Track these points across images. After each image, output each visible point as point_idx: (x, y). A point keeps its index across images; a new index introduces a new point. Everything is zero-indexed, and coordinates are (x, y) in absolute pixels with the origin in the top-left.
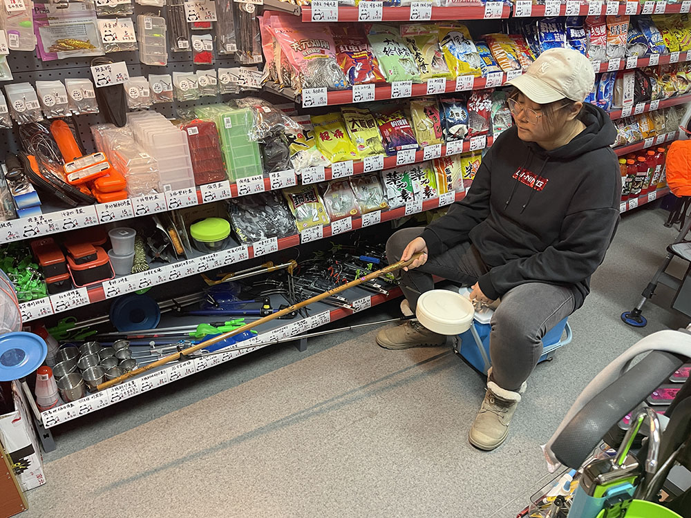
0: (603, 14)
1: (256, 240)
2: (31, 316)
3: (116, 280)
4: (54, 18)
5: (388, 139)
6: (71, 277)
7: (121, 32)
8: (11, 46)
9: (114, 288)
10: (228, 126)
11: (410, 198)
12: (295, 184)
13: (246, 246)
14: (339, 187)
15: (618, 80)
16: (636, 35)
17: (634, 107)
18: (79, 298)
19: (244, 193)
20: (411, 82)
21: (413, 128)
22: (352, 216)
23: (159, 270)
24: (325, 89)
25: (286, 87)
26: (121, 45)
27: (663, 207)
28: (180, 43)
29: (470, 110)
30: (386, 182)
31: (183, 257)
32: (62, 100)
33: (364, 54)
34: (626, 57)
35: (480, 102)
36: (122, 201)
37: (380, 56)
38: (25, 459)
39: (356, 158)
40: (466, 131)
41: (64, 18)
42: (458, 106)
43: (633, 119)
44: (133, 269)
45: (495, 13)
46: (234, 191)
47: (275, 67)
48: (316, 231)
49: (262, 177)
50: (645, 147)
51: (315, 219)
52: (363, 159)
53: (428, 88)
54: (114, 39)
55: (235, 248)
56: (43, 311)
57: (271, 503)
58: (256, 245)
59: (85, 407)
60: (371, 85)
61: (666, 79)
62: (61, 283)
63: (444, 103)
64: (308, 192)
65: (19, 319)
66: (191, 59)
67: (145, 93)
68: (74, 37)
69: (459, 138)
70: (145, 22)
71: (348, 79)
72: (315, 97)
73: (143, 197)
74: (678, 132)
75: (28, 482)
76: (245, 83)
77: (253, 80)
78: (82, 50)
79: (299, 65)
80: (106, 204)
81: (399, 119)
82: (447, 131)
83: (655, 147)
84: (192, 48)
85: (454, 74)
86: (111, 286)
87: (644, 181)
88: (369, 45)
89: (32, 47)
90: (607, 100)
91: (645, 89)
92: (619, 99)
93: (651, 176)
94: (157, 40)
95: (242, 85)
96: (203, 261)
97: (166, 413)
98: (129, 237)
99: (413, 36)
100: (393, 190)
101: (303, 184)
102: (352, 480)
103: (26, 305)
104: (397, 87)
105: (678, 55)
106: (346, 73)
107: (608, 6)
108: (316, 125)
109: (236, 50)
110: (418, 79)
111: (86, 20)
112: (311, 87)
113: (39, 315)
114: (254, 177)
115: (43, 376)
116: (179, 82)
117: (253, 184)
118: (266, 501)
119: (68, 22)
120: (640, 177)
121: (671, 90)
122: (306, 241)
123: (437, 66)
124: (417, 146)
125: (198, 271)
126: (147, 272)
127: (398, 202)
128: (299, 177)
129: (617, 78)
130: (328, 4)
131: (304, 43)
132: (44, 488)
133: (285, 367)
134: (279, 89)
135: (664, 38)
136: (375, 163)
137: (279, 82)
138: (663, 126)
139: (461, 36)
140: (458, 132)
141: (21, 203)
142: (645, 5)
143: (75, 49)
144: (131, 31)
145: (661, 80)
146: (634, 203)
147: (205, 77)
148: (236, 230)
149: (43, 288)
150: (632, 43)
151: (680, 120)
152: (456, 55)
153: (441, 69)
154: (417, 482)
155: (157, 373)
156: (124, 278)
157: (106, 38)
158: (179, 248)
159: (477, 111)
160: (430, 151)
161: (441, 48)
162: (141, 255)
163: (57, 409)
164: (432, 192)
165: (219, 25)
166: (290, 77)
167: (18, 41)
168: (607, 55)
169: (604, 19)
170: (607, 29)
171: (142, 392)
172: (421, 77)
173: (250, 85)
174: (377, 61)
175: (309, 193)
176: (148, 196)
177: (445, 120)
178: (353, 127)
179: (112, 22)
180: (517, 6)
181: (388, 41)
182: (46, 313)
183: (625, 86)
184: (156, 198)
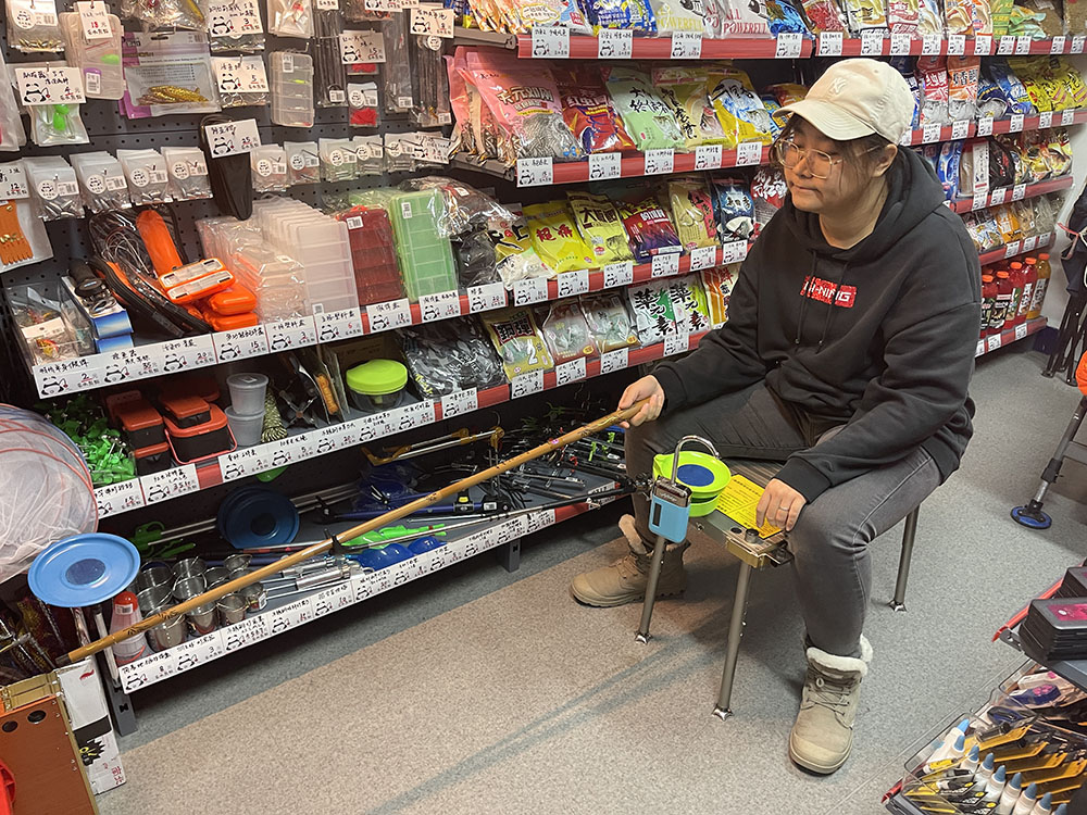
0: (943, 54)
1: (446, 392)
2: (110, 509)
3: (240, 453)
4: (146, 54)
5: (638, 238)
6: (170, 448)
7: (247, 77)
8: (88, 91)
9: (236, 464)
10: (407, 215)
11: (671, 330)
12: (504, 305)
13: (431, 402)
14: (564, 313)
15: (965, 155)
16: (988, 88)
17: (990, 194)
18: (183, 481)
19: (431, 318)
20: (673, 150)
21: (674, 222)
22: (587, 356)
23: (303, 438)
24: (550, 160)
25: (489, 158)
26: (245, 95)
27: (1037, 348)
28: (332, 93)
29: (755, 195)
30: (634, 305)
31: (337, 418)
32: (159, 176)
33: (603, 109)
34: (977, 120)
35: (771, 183)
36: (252, 328)
37: (626, 113)
38: (96, 740)
39: (592, 266)
40: (752, 228)
41: (163, 54)
42: (737, 189)
43: (989, 213)
44: (262, 436)
45: (790, 50)
46: (416, 315)
47: (471, 130)
48: (534, 379)
49: (457, 294)
50: (1007, 256)
51: (532, 361)
52: (603, 267)
53: (697, 160)
54: (236, 87)
55: (415, 405)
56: (129, 501)
57: (489, 799)
58: (445, 400)
59: (187, 658)
60: (615, 154)
61: (1033, 154)
62: (157, 458)
63: (718, 185)
64: (521, 318)
65: (94, 514)
66: (344, 120)
67: (280, 169)
68: (176, 84)
69: (742, 238)
70: (284, 61)
71: (581, 145)
72: (535, 173)
73: (282, 322)
74: (1053, 234)
75: (98, 780)
76: (424, 156)
77: (436, 151)
78: (187, 103)
79: (511, 123)
80: (228, 332)
81: (652, 209)
82: (724, 227)
83: (1021, 257)
84: (349, 102)
85: (733, 139)
86: (232, 463)
87: (1007, 307)
88: (609, 96)
89: (119, 93)
90: (952, 183)
91: (1005, 167)
92: (968, 184)
93: (1019, 300)
94: (299, 88)
95: (420, 158)
96: (369, 424)
97: (307, 670)
98: (258, 386)
99: (670, 85)
100: (645, 318)
101: (516, 305)
102: (613, 761)
103: (104, 492)
104: (652, 158)
105: (1050, 117)
106: (578, 136)
107: (950, 41)
108: (530, 218)
109: (412, 106)
110: (682, 146)
111: (195, 58)
112: (530, 156)
113: (123, 507)
114: (444, 294)
115: (125, 607)
116: (329, 154)
117: (443, 304)
118: (480, 796)
119: (166, 60)
120: (1001, 301)
121: (1042, 169)
122: (519, 394)
123: (708, 129)
124: (680, 248)
125: (361, 440)
126: (285, 440)
127: (652, 335)
128: (510, 294)
129: (963, 151)
130: (555, 33)
131: (516, 92)
132: (124, 789)
133: (489, 596)
134: (478, 162)
135: (1028, 93)
136: (620, 273)
137: (477, 153)
138: (1032, 226)
139: (739, 86)
140: (740, 228)
141: (103, 330)
142: (1002, 42)
143: (178, 101)
144: (261, 75)
145: (1026, 155)
146: (995, 341)
147: (365, 147)
148: (415, 377)
149: (130, 466)
150: (984, 98)
151: (1055, 216)
152: (735, 112)
153: (715, 132)
154: (714, 760)
155: (296, 603)
156: (250, 449)
157: (225, 85)
158: (331, 406)
159: (766, 197)
160: (700, 256)
161: (712, 103)
162: (275, 417)
163: (143, 660)
164: (702, 321)
165: (387, 67)
166: (495, 144)
167: (99, 85)
168: (949, 115)
169: (944, 62)
170: (948, 76)
171: (273, 634)
172: (686, 144)
173: (431, 158)
174: (621, 120)
175: (521, 322)
176: (291, 320)
177: (720, 211)
178: (586, 221)
179: (233, 61)
180: (822, 40)
181: (636, 92)
182: (133, 504)
183: (975, 162)
184: (301, 324)
